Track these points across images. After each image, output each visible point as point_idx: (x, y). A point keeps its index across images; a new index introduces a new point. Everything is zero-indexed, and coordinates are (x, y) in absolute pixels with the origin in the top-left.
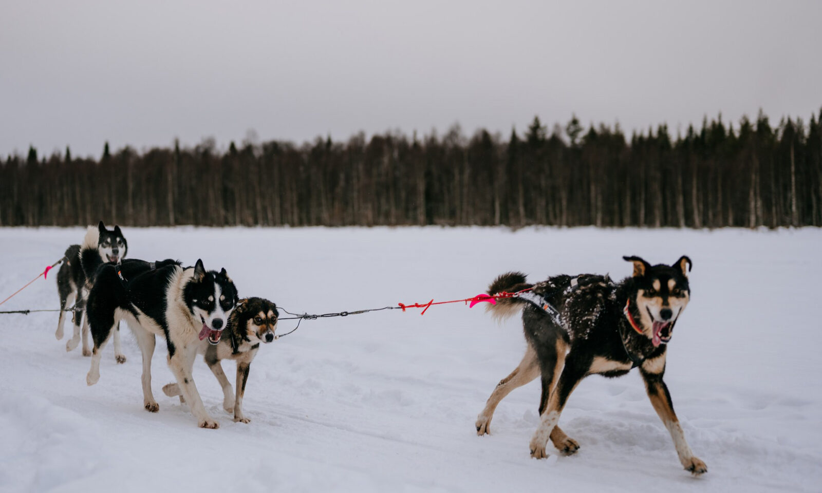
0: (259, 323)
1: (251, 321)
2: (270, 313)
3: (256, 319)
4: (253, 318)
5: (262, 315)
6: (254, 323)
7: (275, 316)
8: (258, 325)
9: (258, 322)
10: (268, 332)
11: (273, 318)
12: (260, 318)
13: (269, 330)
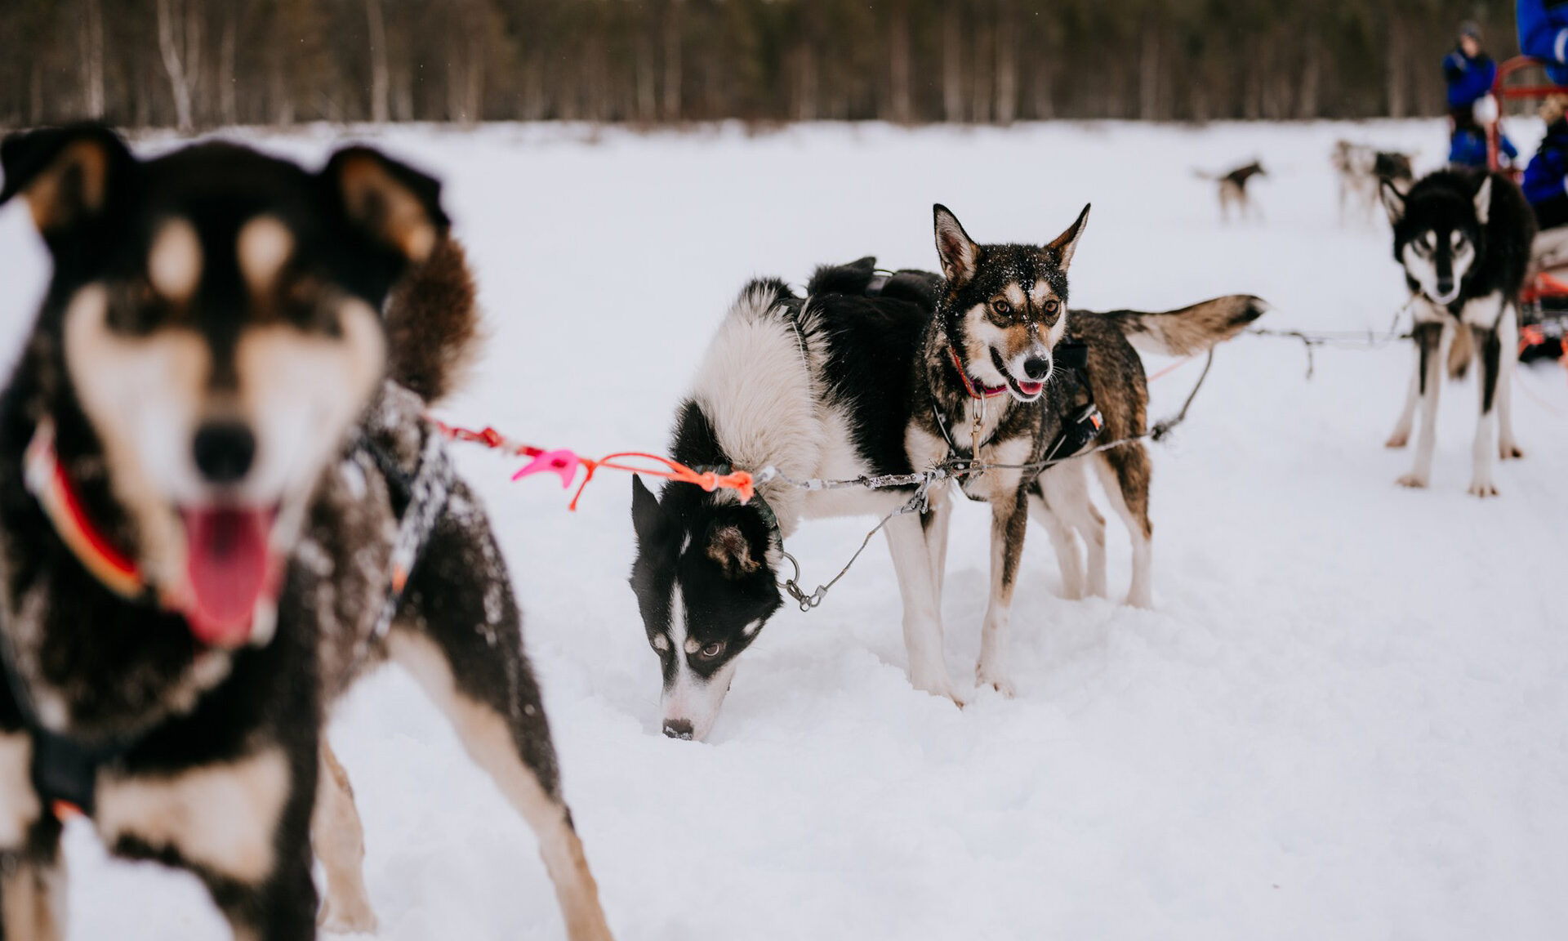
0: (1003, 320)
1: (979, 310)
2: (1041, 291)
3: (995, 305)
4: (986, 302)
5: (1015, 294)
6: (990, 317)
7: (1056, 298)
8: (1002, 326)
9: (1005, 316)
10: (1032, 352)
11: (1049, 303)
12: (1008, 304)
13: (1036, 341)
